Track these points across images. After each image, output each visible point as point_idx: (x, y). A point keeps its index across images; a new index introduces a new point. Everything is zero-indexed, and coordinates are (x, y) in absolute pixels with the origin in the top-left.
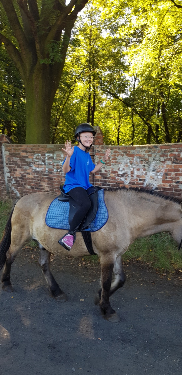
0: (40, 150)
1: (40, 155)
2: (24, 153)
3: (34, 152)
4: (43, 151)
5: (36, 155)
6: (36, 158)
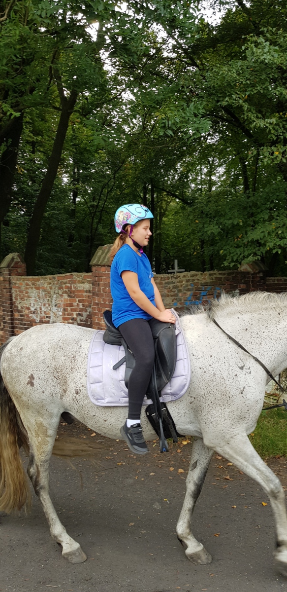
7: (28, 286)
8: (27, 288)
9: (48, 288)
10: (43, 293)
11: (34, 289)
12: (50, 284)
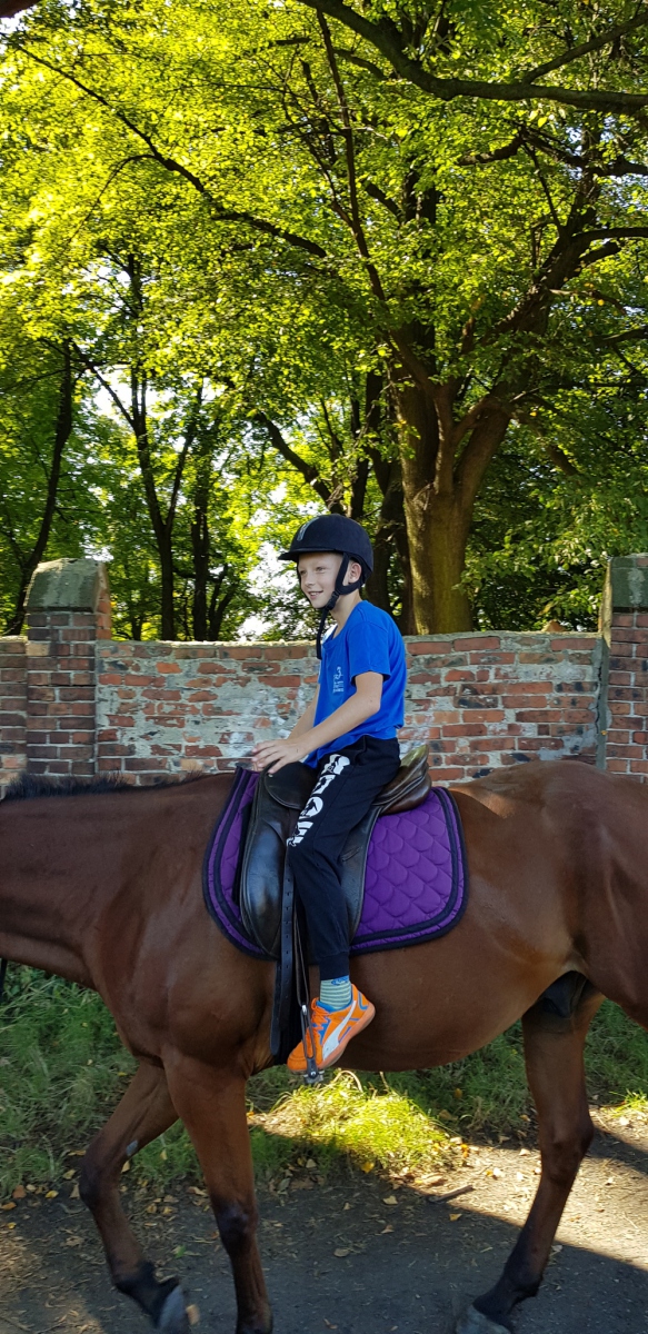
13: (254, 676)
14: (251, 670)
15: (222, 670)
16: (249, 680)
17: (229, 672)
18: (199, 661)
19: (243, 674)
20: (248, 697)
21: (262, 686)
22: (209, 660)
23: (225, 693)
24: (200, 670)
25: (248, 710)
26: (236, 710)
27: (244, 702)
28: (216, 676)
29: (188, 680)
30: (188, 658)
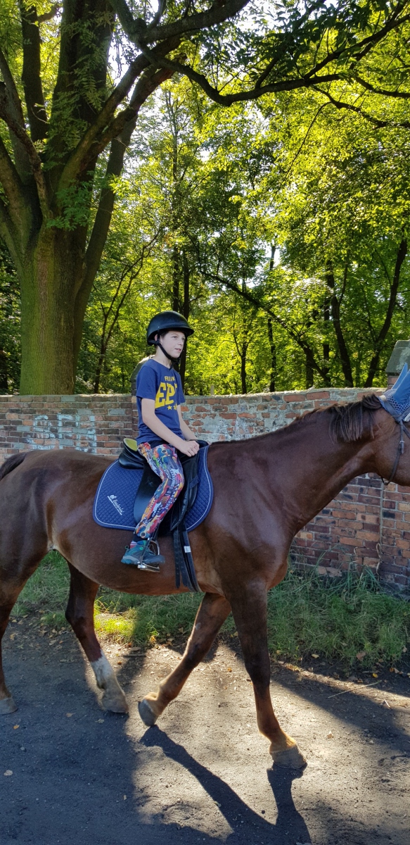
0: (46, 407)
1: (46, 417)
2: (13, 414)
3: (35, 412)
4: (54, 410)
5: (39, 418)
6: (39, 425)
7: (202, 413)
8: (199, 416)
9: (259, 416)
10: (245, 425)
11: (218, 418)
12: (266, 407)
13: (217, 413)
14: (216, 410)
15: (205, 410)
16: (215, 415)
17: (208, 411)
18: (196, 405)
19: (213, 412)
20: (215, 424)
21: (221, 418)
22: (200, 405)
23: (206, 421)
24: (196, 410)
25: (215, 431)
26: (210, 431)
27: (214, 427)
28: (203, 413)
29: (192, 415)
30: (191, 404)
